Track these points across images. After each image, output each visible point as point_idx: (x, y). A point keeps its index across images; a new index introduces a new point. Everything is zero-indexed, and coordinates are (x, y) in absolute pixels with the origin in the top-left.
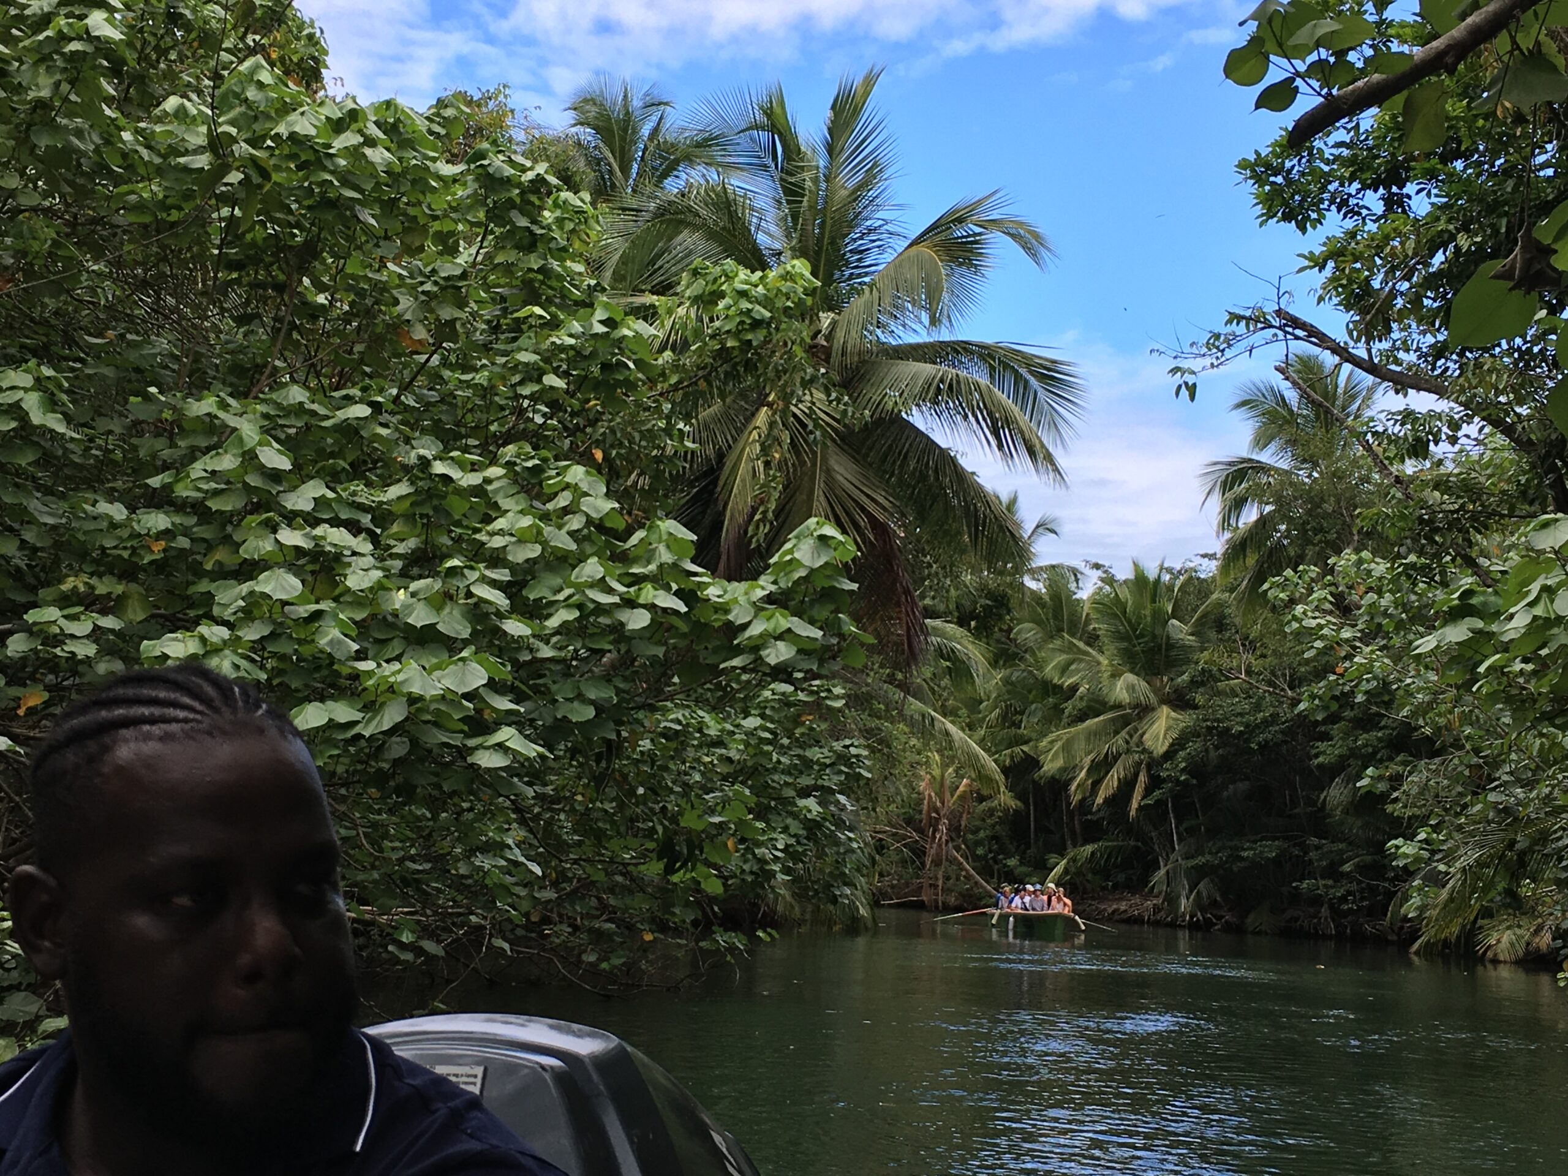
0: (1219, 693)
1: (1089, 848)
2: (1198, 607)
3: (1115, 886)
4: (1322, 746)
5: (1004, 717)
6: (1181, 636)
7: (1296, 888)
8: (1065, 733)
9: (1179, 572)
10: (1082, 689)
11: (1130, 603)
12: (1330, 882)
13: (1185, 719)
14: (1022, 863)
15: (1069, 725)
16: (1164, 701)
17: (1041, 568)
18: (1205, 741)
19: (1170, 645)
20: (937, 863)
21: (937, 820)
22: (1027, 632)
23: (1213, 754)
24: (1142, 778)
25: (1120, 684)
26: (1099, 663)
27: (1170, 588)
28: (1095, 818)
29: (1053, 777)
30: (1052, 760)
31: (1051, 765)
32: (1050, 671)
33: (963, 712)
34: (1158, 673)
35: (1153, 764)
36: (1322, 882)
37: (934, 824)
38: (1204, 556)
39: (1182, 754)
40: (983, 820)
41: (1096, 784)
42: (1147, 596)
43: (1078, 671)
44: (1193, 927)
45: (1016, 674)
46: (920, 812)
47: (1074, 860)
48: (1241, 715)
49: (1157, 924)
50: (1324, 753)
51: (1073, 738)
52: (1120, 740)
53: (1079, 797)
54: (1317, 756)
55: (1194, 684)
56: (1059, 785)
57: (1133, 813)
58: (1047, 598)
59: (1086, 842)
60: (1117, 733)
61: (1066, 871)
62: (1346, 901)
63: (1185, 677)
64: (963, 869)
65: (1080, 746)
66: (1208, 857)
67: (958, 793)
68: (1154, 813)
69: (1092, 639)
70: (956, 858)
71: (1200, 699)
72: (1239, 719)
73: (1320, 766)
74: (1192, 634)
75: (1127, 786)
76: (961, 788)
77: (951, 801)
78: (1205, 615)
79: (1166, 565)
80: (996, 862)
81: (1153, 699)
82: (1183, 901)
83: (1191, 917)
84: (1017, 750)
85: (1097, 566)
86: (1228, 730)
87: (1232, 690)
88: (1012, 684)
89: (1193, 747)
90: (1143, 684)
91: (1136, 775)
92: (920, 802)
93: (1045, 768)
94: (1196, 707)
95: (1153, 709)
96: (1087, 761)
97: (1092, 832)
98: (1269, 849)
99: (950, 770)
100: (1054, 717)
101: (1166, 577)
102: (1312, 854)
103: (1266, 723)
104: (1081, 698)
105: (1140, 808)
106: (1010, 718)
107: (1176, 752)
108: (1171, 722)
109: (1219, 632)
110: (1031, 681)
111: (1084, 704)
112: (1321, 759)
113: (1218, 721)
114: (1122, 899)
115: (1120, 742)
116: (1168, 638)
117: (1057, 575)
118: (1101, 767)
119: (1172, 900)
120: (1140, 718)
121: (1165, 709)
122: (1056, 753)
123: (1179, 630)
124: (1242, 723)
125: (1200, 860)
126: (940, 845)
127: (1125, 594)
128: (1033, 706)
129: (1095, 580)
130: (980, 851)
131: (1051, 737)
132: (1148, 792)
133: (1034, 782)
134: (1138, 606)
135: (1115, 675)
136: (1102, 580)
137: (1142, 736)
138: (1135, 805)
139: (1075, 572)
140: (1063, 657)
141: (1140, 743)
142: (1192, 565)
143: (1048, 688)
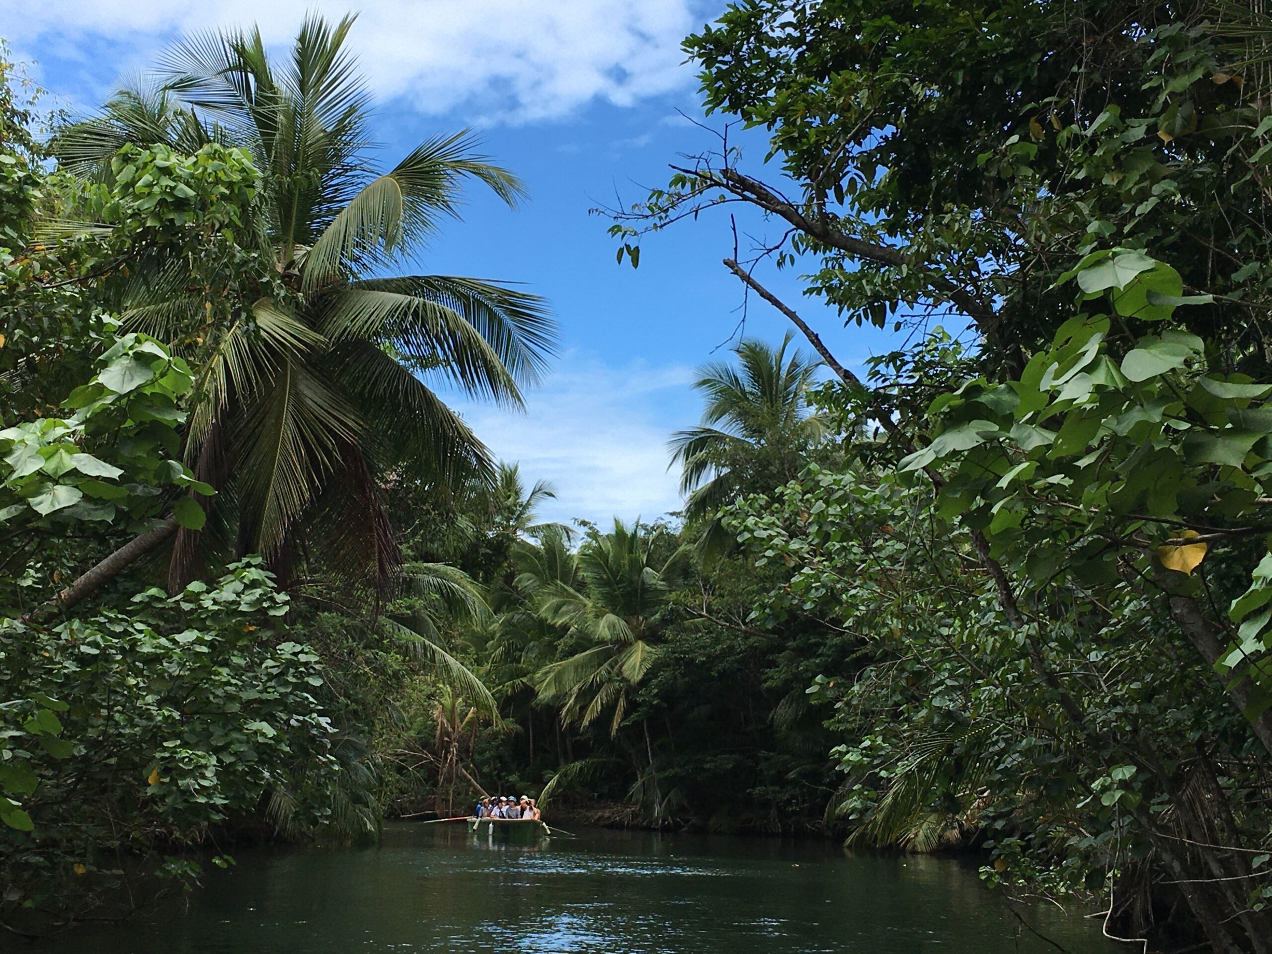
0: (685, 630)
1: (578, 765)
2: (668, 557)
3: (600, 796)
4: (770, 672)
5: (507, 652)
6: (654, 582)
7: (750, 793)
8: (557, 666)
9: (652, 528)
10: (572, 629)
11: (611, 554)
12: (777, 788)
13: (657, 652)
14: (521, 778)
15: (561, 660)
16: (640, 637)
17: (538, 527)
18: (674, 670)
19: (645, 589)
20: (448, 780)
21: (449, 743)
22: (525, 581)
23: (680, 680)
24: (622, 702)
25: (603, 623)
26: (585, 606)
27: (645, 542)
28: (582, 739)
29: (547, 705)
30: (545, 690)
31: (545, 693)
32: (544, 611)
33: (472, 649)
34: (635, 613)
35: (631, 690)
36: (771, 788)
37: (446, 747)
38: (672, 514)
39: (654, 681)
40: (489, 743)
41: (583, 709)
42: (625, 549)
43: (567, 613)
44: (665, 830)
45: (517, 617)
46: (434, 737)
47: (565, 775)
48: (704, 647)
49: (634, 828)
50: (772, 678)
51: (564, 669)
52: (603, 671)
53: (568, 721)
54: (765, 681)
55: (665, 622)
56: (552, 710)
57: (613, 733)
58: (543, 552)
59: (576, 759)
60: (600, 665)
61: (559, 783)
62: (791, 804)
63: (657, 616)
64: (471, 785)
65: (570, 676)
66: (677, 770)
67: (467, 719)
68: (631, 732)
69: (581, 586)
70: (465, 776)
71: (669, 634)
72: (702, 651)
73: (769, 690)
74: (663, 580)
75: (609, 710)
76: (470, 715)
77: (460, 727)
78: (673, 564)
79: (641, 522)
80: (500, 778)
81: (631, 636)
82: (657, 809)
83: (663, 821)
84: (518, 681)
85: (584, 523)
86: (693, 660)
87: (696, 627)
88: (514, 625)
89: (664, 675)
90: (623, 622)
91: (617, 700)
92: (434, 728)
93: (541, 696)
94: (666, 641)
95: (631, 644)
96: (576, 689)
97: (580, 751)
98: (727, 762)
99: (460, 700)
100: (549, 653)
101: (641, 533)
102: (763, 765)
103: (725, 654)
104: (571, 636)
105: (620, 729)
106: (510, 655)
107: (650, 680)
108: (645, 655)
109: (686, 578)
110: (530, 623)
111: (573, 641)
112: (769, 683)
113: (685, 653)
114: (605, 808)
115: (603, 672)
116: (643, 583)
117: (550, 532)
118: (587, 694)
119: (647, 807)
120: (620, 651)
121: (640, 644)
122: (549, 684)
123: (652, 576)
124: (704, 655)
125: (670, 772)
126: (451, 765)
127: (607, 546)
128: (531, 644)
129: (583, 535)
130: (486, 770)
131: (545, 669)
132: (626, 714)
133: (532, 709)
134: (618, 558)
135: (598, 616)
136: (589, 535)
137: (621, 667)
138: (615, 726)
139: (567, 530)
140: (555, 600)
141: (620, 673)
142: (663, 522)
143: (543, 627)
